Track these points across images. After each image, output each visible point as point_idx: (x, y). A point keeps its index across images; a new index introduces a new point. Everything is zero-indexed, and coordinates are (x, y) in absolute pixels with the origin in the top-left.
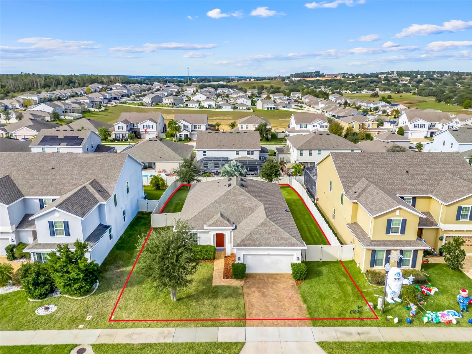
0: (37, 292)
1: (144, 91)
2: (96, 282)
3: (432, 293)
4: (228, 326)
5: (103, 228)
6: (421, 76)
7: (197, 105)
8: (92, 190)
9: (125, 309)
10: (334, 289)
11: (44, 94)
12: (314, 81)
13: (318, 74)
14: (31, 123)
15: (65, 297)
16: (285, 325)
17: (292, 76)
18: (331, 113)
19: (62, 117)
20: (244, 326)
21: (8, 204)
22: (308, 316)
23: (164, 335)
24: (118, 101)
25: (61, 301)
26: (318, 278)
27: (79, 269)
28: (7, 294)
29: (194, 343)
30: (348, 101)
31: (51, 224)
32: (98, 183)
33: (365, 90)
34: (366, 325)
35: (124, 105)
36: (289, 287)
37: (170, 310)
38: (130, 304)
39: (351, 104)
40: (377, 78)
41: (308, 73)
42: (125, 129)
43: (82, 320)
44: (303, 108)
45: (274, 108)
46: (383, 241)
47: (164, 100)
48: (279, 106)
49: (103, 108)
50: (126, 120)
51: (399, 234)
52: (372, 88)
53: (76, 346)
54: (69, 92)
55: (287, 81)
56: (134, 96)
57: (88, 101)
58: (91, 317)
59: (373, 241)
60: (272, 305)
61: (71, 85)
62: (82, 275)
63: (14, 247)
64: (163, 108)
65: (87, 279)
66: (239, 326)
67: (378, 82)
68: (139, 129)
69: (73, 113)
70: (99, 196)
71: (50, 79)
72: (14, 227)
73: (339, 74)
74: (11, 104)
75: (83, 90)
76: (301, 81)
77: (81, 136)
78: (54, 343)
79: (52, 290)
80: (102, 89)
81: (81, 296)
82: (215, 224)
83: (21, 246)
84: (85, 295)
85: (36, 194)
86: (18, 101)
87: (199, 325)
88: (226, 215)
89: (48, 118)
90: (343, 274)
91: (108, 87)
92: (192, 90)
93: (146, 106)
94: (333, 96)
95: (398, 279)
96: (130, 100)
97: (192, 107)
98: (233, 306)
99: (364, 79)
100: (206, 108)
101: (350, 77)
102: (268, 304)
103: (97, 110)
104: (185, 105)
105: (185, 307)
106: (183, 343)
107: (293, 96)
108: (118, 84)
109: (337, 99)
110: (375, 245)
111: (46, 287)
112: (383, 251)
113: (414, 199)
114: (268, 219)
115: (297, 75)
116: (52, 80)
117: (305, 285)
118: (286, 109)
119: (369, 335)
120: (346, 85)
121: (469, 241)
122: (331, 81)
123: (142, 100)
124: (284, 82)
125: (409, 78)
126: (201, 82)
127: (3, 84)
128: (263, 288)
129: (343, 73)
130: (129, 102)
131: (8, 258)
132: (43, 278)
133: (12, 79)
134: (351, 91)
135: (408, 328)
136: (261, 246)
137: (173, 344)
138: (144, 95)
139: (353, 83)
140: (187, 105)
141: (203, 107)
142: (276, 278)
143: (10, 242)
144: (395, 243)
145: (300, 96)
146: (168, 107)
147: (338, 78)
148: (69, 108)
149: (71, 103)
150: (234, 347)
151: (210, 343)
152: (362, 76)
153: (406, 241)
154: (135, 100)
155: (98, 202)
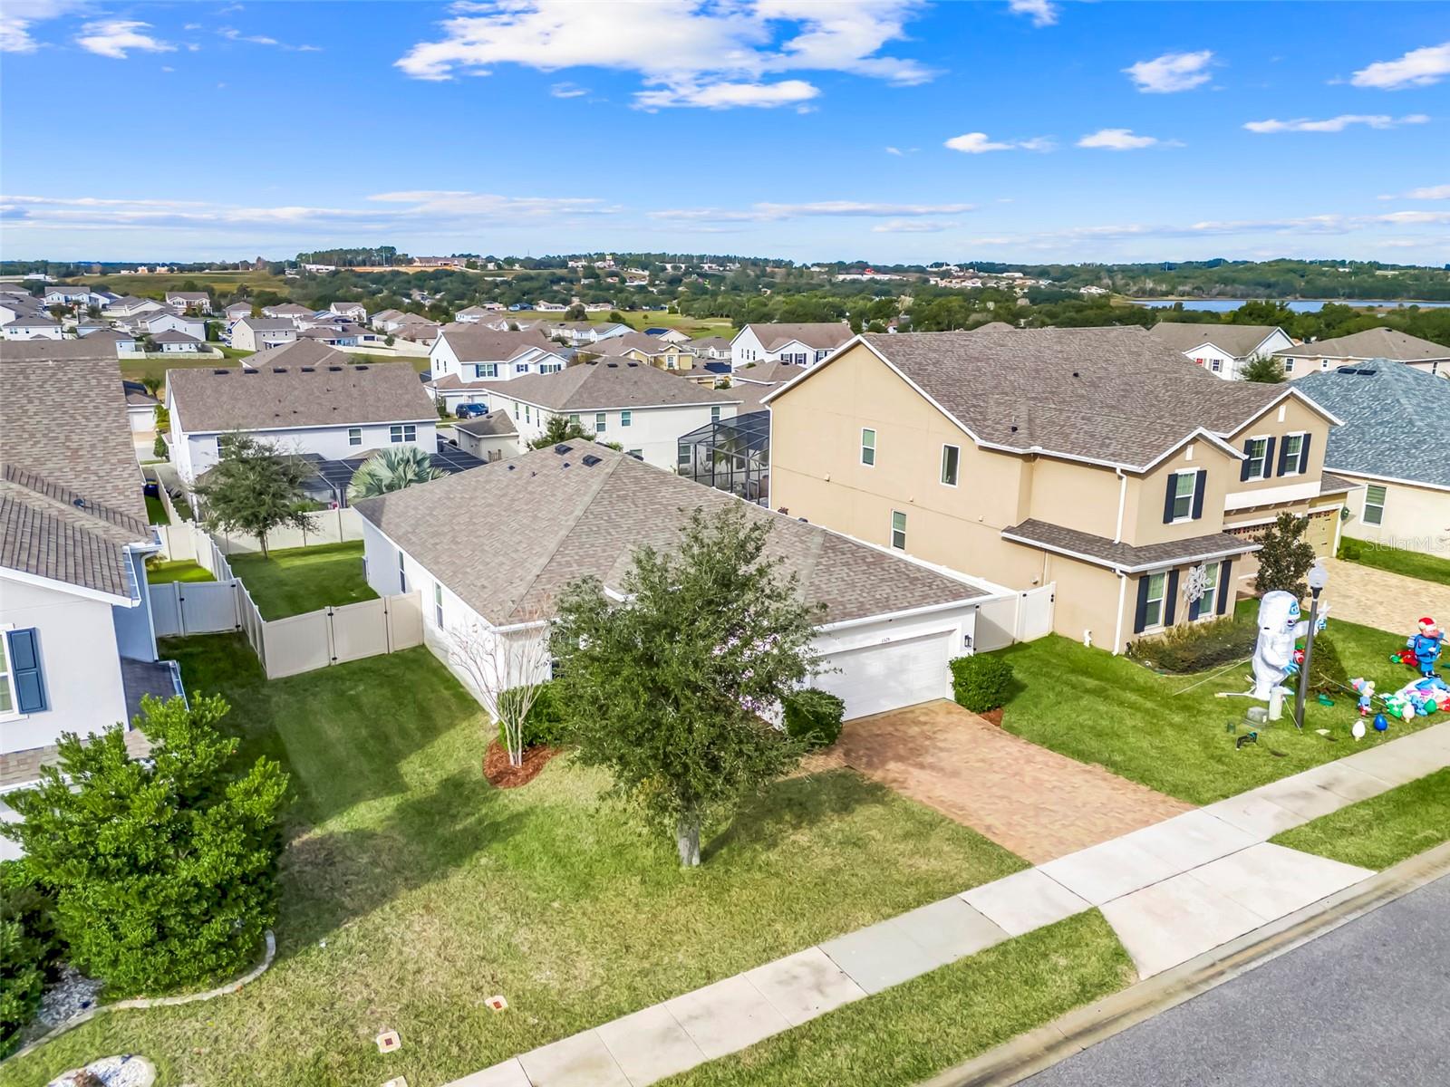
6: (674, 268)
13: (389, 255)
17: (304, 258)
32: (36, 479)
33: (542, 302)
40: (566, 271)
41: (357, 252)
46: (1158, 546)
51: (1190, 518)
52: (560, 296)
55: (291, 274)
58: (393, 1036)
59: (1138, 550)
70: (104, 524)
73: (454, 256)
94: (467, 314)
101: (491, 266)
112: (1163, 574)
119: (1349, 784)
120: (485, 287)
125: (647, 273)
129: (465, 253)
134: (505, 305)
136: (870, 612)
144: (1185, 547)
145: (365, 313)
147: (455, 269)
152: (524, 263)
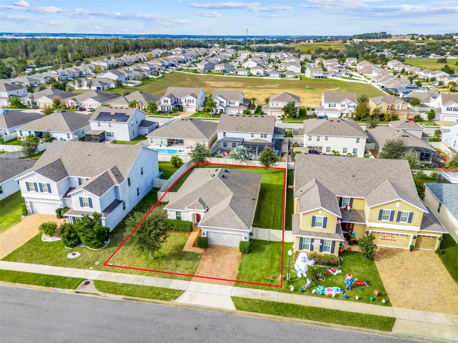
0: (70, 243)
1: (200, 56)
2: (108, 240)
3: (335, 274)
4: (180, 279)
5: (117, 202)
7: (246, 72)
8: (111, 175)
9: (120, 260)
10: (266, 262)
11: (113, 60)
12: (378, 43)
13: (384, 35)
14: (96, 95)
15: (87, 248)
16: (216, 283)
17: (355, 37)
18: (381, 84)
19: (125, 84)
20: (190, 280)
21: (57, 181)
22: (235, 279)
23: (138, 280)
24: (174, 68)
25: (84, 250)
26: (259, 253)
27: (94, 232)
28: (53, 242)
29: (154, 287)
30: (406, 69)
31: (81, 199)
32: (117, 169)
33: (433, 54)
34: (271, 290)
35: (179, 72)
36: (235, 257)
37: (148, 265)
38: (124, 257)
39: (408, 73)
40: (451, 40)
41: (372, 34)
42: (169, 103)
43: (93, 264)
44: (353, 77)
45: (322, 77)
46: (309, 232)
47: (216, 66)
48: (328, 75)
49: (161, 75)
50: (171, 94)
51: (322, 228)
52: (442, 52)
53: (85, 279)
54: (134, 57)
55: (348, 43)
56: (190, 62)
57: (147, 68)
58: (98, 263)
59: (302, 231)
60: (216, 269)
61: (137, 50)
62: (95, 236)
63: (61, 209)
64: (214, 75)
65: (99, 238)
66: (186, 280)
67: (451, 45)
68: (182, 103)
69: (134, 80)
70: (116, 180)
71: (119, 44)
72: (62, 196)
73: (408, 35)
74: (85, 70)
75: (146, 56)
76: (363, 43)
77: (127, 114)
78: (73, 276)
79: (80, 242)
80: (163, 54)
81: (96, 248)
82: (193, 207)
83: (66, 209)
84: (99, 248)
85: (76, 174)
86: (91, 68)
87: (161, 276)
88: (203, 200)
89: (113, 85)
90: (279, 253)
91: (169, 51)
92: (246, 55)
93: (199, 73)
94: (391, 63)
95: (304, 261)
96: (186, 67)
97: (242, 74)
98: (190, 266)
99: (435, 41)
100: (255, 76)
101: (420, 39)
102: (213, 268)
103: (155, 77)
104: (235, 72)
105: (157, 264)
106: (147, 286)
107: (348, 62)
108: (178, 48)
109: (396, 66)
110: (302, 234)
111: (76, 240)
112: (309, 239)
113: (352, 199)
114: (229, 207)
115: (360, 37)
116: (121, 45)
117: (247, 257)
118: (335, 78)
119: (269, 297)
120: (413, 48)
121: (392, 236)
122: (397, 43)
123: (196, 66)
124: (345, 44)
126: (259, 44)
127: (80, 49)
128: (216, 256)
129: (413, 33)
130: (184, 68)
131: (57, 217)
132: (73, 235)
133: (87, 45)
134: (417, 55)
135: (300, 295)
136: (219, 226)
137: (141, 286)
138: (200, 61)
139: (422, 46)
140: (237, 73)
141: (251, 75)
142: (228, 250)
143: (59, 207)
144: (317, 234)
145: (356, 62)
146: (219, 74)
147: (406, 40)
148: (131, 76)
149: (133, 71)
150: (177, 292)
151: (163, 289)
152: (434, 37)
153: (327, 234)
154: (190, 66)
155: (114, 184)
